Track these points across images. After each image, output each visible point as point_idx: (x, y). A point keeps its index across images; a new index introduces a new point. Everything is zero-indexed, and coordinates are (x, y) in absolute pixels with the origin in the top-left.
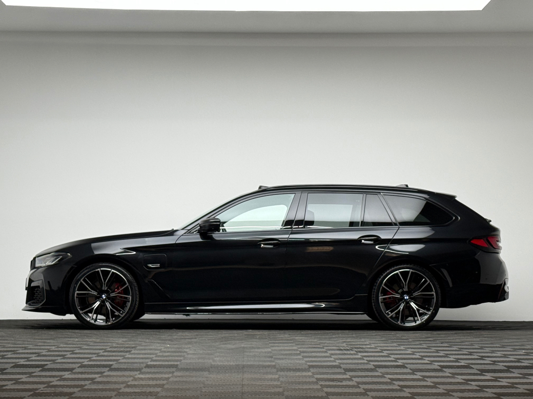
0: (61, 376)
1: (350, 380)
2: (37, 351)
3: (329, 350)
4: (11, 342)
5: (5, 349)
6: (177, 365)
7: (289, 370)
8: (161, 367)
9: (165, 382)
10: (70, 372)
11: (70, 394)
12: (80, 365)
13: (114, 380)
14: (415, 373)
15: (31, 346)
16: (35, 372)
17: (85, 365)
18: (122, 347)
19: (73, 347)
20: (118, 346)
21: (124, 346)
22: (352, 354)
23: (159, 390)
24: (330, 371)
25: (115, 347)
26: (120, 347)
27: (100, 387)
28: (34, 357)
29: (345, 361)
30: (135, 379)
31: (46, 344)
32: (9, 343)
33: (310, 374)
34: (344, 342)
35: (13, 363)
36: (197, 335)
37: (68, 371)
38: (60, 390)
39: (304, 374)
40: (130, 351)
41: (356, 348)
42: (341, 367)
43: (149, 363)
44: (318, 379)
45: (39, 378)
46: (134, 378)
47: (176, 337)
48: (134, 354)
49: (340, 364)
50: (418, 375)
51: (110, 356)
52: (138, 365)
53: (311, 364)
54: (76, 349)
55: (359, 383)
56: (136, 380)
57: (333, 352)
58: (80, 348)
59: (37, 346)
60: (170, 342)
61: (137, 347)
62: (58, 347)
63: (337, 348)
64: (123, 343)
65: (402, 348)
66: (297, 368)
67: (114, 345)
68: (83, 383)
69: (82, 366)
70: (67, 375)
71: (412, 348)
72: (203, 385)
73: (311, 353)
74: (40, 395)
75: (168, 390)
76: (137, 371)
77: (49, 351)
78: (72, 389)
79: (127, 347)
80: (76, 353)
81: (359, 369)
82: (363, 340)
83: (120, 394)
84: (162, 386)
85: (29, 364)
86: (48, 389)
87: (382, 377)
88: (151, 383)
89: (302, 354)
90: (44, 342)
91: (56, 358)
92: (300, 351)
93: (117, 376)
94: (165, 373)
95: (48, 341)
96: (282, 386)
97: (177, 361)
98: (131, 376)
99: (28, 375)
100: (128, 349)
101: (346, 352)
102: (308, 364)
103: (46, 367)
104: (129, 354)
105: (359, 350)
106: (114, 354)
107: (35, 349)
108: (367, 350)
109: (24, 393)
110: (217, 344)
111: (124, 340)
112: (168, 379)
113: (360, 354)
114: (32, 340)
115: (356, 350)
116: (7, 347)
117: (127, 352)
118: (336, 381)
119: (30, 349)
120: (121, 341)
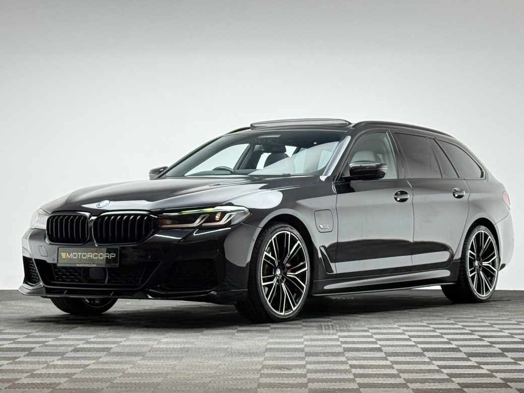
0: (48, 362)
12: (73, 348)
17: (80, 348)
37: (58, 356)
69: (76, 350)
85: (14, 348)
86: (30, 379)
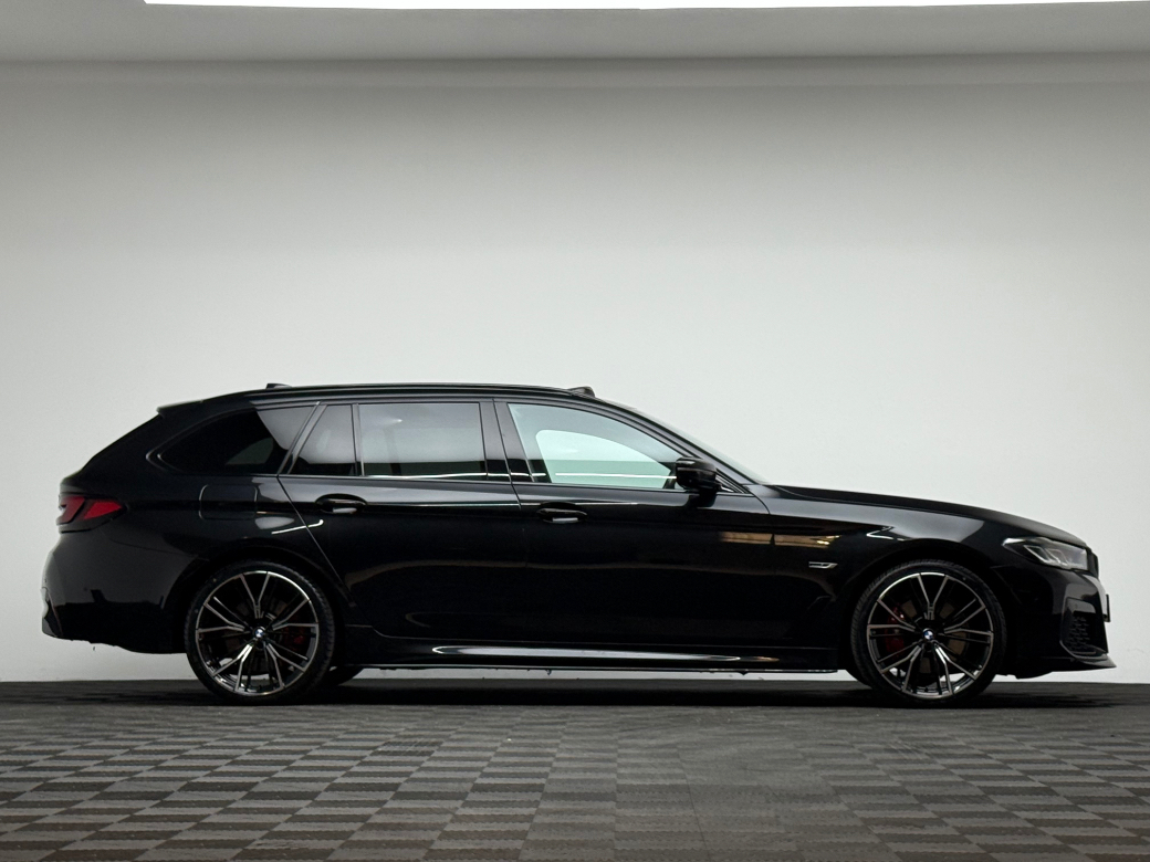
0: (292, 811)
1: (939, 821)
2: (227, 752)
3: (869, 751)
4: (167, 730)
5: (158, 748)
6: (542, 786)
7: (793, 797)
8: (507, 791)
9: (526, 826)
10: (310, 801)
11: (325, 854)
12: (327, 784)
13: (411, 819)
14: (1080, 806)
15: (213, 739)
16: (234, 801)
18: (410, 744)
19: (304, 744)
20: (401, 740)
21: (413, 740)
22: (918, 761)
23: (518, 844)
24: (887, 802)
25: (394, 744)
26: (406, 744)
27: (387, 836)
28: (223, 766)
29: (913, 778)
30: (457, 819)
31: (243, 736)
32: (163, 733)
33: (842, 807)
34: (894, 732)
35: (181, 779)
36: (565, 717)
37: (306, 799)
38: (297, 844)
39: (830, 807)
40: (429, 753)
41: (925, 747)
42: (908, 793)
43: (479, 781)
44: (867, 822)
45: (245, 815)
46: (456, 816)
47: (519, 719)
48: (441, 759)
49: (905, 783)
50: (1089, 813)
51: (388, 764)
52: (456, 785)
53: (838, 784)
54: (312, 747)
55: (963, 831)
56: (460, 821)
57: (878, 756)
58: (321, 746)
59: (226, 739)
60: (511, 732)
61: (441, 743)
62: (272, 744)
63: (882, 746)
64: (408, 733)
65: (1028, 746)
66: (811, 793)
67: (392, 738)
68: (345, 827)
69: (334, 788)
70: (304, 808)
71: (1051, 748)
72: (613, 834)
73: (830, 758)
74: (260, 854)
75: (537, 844)
76: (457, 799)
77: (254, 751)
78: (324, 841)
79: (421, 744)
80: (314, 758)
81: (949, 796)
82: (931, 728)
83: (432, 854)
84: (522, 835)
86: (272, 841)
87: (1008, 815)
88: (495, 827)
89: (810, 761)
90: (240, 732)
91: (273, 768)
92: (803, 754)
93: (415, 811)
94: (521, 804)
95: (248, 729)
96: (790, 836)
97: (539, 776)
98: (446, 812)
99: (220, 809)
100: (425, 749)
101: (906, 756)
102: (832, 783)
103: (255, 790)
104: (429, 760)
105: (933, 751)
106: (396, 758)
107: (224, 748)
108: (950, 751)
109: (222, 851)
110: (615, 737)
111: (411, 726)
112: (529, 818)
113: (939, 761)
114: (211, 727)
115: (925, 751)
116: (161, 743)
117: (423, 754)
118: (908, 825)
119: (212, 747)
120: (402, 728)
